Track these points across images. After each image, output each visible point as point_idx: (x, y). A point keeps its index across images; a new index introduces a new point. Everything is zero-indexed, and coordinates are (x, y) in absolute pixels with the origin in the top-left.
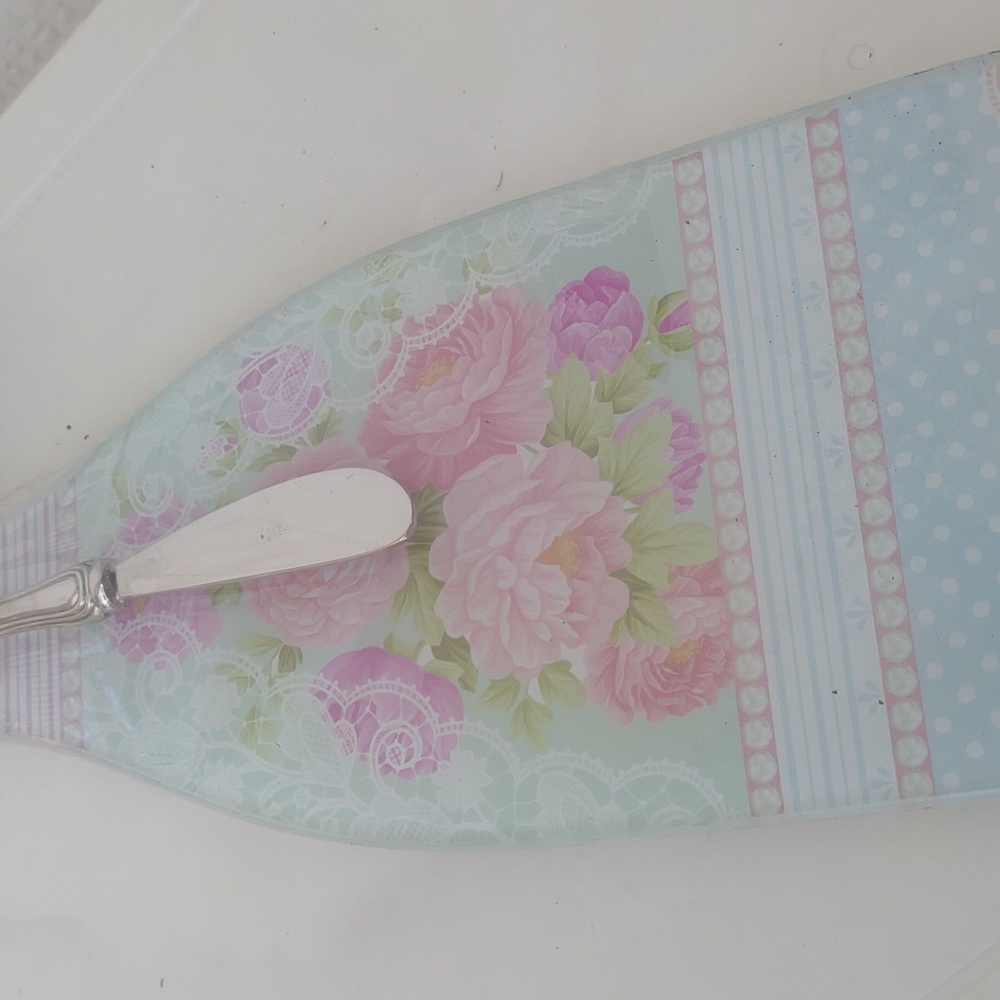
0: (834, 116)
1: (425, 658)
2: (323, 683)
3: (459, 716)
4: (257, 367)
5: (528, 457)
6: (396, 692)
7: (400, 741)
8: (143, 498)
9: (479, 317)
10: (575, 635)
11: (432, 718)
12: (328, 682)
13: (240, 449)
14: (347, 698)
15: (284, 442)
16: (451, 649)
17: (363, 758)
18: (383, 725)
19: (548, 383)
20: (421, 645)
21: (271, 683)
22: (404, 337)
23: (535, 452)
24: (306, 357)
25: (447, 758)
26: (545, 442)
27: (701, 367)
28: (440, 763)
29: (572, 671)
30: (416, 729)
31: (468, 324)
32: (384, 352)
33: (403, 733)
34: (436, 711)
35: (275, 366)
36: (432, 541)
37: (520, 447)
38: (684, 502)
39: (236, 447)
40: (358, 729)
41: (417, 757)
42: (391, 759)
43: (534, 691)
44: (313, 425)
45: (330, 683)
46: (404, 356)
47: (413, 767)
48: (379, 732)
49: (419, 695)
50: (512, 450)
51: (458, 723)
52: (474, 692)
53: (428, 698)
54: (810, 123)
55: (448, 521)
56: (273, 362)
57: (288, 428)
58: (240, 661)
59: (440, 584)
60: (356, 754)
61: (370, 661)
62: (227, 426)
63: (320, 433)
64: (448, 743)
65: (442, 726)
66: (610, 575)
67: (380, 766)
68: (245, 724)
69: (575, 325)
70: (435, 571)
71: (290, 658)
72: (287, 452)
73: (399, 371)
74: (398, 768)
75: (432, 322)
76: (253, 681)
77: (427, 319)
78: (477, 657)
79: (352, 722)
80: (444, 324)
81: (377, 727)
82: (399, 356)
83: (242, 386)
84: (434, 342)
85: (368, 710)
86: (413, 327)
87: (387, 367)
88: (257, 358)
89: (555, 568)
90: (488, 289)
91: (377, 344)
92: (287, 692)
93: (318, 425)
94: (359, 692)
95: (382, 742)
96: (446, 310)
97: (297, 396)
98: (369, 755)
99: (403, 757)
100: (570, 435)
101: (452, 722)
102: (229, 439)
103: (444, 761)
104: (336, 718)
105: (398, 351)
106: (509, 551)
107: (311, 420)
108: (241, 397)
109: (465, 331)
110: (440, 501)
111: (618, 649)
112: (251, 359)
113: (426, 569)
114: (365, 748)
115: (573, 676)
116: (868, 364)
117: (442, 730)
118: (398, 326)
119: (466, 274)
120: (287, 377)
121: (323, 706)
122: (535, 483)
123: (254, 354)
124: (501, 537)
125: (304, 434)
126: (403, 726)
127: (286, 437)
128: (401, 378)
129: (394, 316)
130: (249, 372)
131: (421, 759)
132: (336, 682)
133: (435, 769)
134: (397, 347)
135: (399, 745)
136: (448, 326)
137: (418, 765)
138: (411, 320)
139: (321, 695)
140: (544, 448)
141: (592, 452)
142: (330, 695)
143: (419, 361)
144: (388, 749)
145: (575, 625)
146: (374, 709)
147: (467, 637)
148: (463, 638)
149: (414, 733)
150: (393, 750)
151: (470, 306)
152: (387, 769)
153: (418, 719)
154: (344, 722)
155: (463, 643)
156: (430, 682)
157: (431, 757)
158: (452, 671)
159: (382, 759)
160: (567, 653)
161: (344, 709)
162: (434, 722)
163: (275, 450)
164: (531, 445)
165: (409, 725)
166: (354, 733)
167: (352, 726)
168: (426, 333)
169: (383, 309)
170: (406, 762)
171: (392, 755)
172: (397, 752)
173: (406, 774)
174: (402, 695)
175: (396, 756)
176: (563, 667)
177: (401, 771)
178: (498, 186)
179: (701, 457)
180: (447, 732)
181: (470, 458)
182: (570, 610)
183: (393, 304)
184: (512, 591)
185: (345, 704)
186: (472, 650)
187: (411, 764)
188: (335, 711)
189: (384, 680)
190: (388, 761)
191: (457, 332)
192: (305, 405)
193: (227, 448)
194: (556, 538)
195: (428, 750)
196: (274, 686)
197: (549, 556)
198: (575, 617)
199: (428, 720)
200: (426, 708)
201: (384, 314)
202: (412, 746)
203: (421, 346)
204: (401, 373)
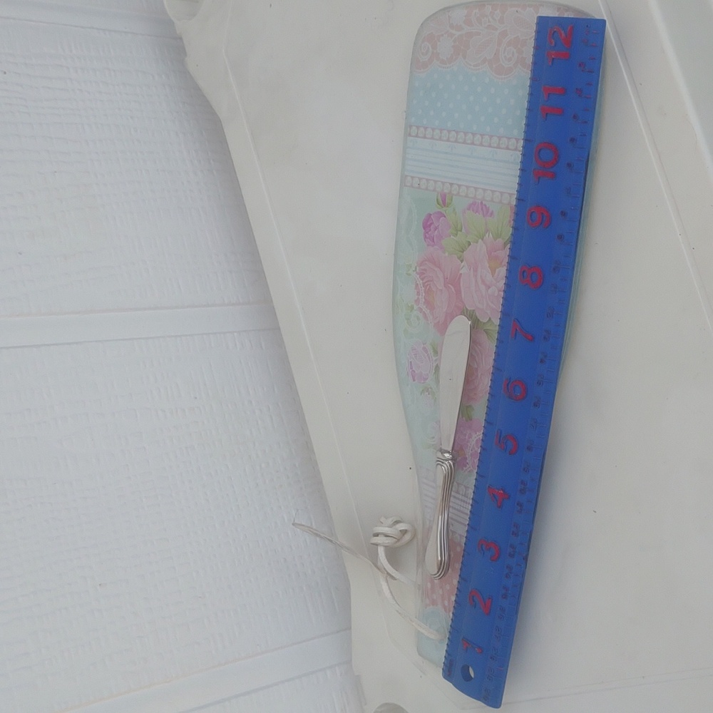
0: (411, 127)
4: (410, 371)
5: (464, 269)
8: (433, 438)
9: (422, 274)
13: (431, 388)
15: (434, 368)
19: (447, 254)
22: (419, 306)
23: (464, 266)
24: (413, 348)
26: (462, 261)
27: (458, 194)
31: (422, 279)
32: (421, 315)
36: (477, 317)
37: (461, 272)
38: (492, 214)
39: (430, 390)
44: (432, 353)
46: (424, 308)
50: (461, 274)
54: (410, 135)
56: (411, 362)
57: (430, 365)
59: (490, 319)
62: (423, 391)
63: (435, 351)
69: (435, 237)
70: (485, 320)
72: (437, 368)
73: (428, 312)
75: (418, 293)
77: (417, 295)
82: (423, 310)
83: (414, 380)
84: (424, 294)
86: (417, 301)
87: (425, 316)
88: (408, 369)
89: (497, 270)
90: (416, 268)
91: (418, 319)
96: (417, 286)
97: (423, 357)
100: (463, 251)
102: (427, 391)
106: (488, 287)
108: (416, 381)
109: (424, 281)
110: (467, 309)
112: (408, 372)
113: (484, 323)
116: (474, 134)
118: (415, 307)
119: (409, 275)
120: (416, 359)
122: (472, 269)
124: (483, 289)
125: (434, 359)
129: (412, 308)
130: (411, 375)
134: (421, 309)
136: (421, 287)
138: (416, 301)
141: (469, 244)
143: (427, 303)
151: (418, 276)
163: (435, 373)
164: (461, 267)
168: (420, 297)
169: (409, 311)
179: (482, 203)
181: (458, 294)
183: (409, 307)
191: (424, 284)
192: (426, 354)
193: (429, 394)
194: (489, 267)
197: (493, 272)
201: (411, 311)
203: (423, 300)
204: (429, 311)
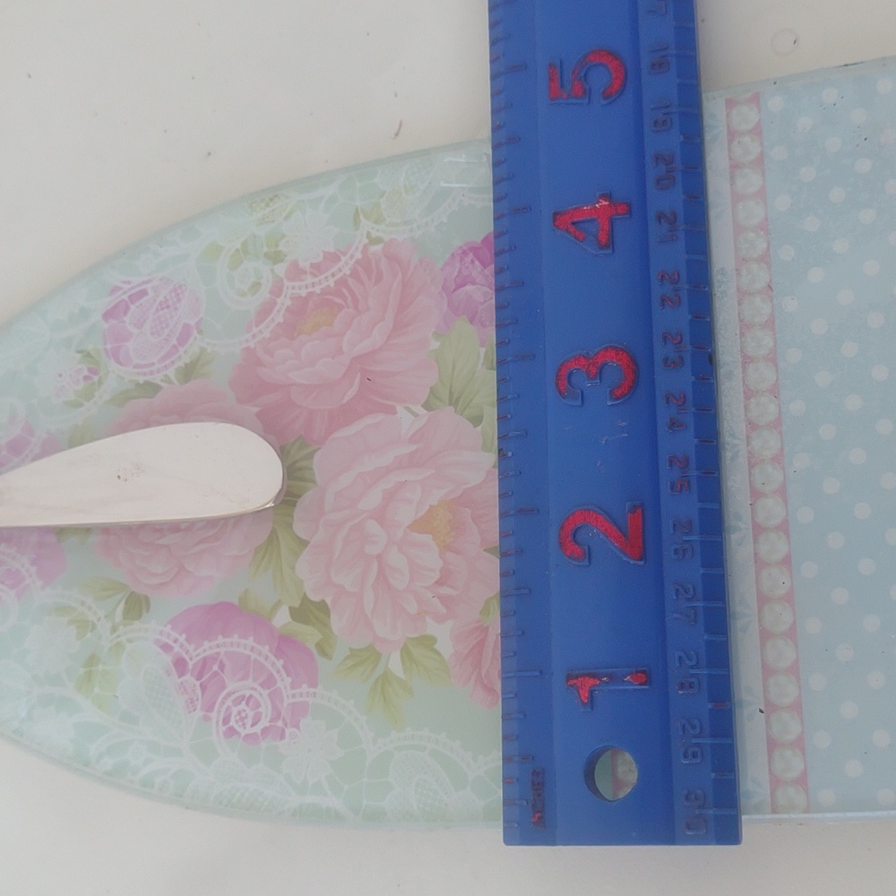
0: (755, 100)
1: (282, 619)
2: (169, 635)
3: (313, 684)
4: (125, 297)
5: (407, 420)
6: (248, 652)
7: (247, 704)
9: (366, 267)
10: (443, 610)
11: (284, 682)
12: (175, 635)
13: (100, 382)
14: (194, 654)
15: (148, 378)
16: (311, 612)
17: (207, 719)
18: (231, 686)
19: (435, 345)
20: (278, 604)
21: (114, 629)
22: (285, 281)
23: (416, 415)
24: (179, 291)
25: (297, 726)
26: (427, 406)
28: (288, 731)
29: (436, 646)
30: (265, 693)
31: (354, 274)
32: (264, 294)
33: (251, 696)
34: (288, 675)
35: (146, 298)
36: (299, 496)
37: (399, 408)
39: (96, 378)
40: (203, 687)
41: (264, 723)
42: (237, 722)
43: (395, 664)
44: (181, 364)
45: (177, 636)
46: (284, 302)
47: (259, 732)
48: (225, 692)
49: (272, 657)
50: (392, 411)
51: (312, 690)
52: (331, 659)
53: (282, 662)
54: (730, 104)
55: (318, 479)
56: (143, 293)
57: (153, 364)
58: (83, 603)
59: (304, 543)
60: (199, 713)
61: (222, 616)
62: (88, 355)
63: (188, 373)
64: (299, 710)
65: (294, 691)
66: (485, 550)
67: (224, 728)
68: (82, 671)
69: (469, 288)
70: (300, 529)
71: (137, 606)
72: (151, 389)
73: (278, 317)
74: (243, 732)
75: (317, 269)
76: (94, 627)
77: (312, 265)
78: (337, 623)
79: (198, 679)
80: (330, 273)
81: (223, 687)
82: (279, 300)
83: (108, 315)
84: (317, 289)
85: (215, 668)
86: (296, 272)
87: (265, 311)
88: (127, 287)
89: (428, 538)
90: (378, 241)
91: (256, 286)
92: (130, 641)
93: (186, 364)
94: (208, 648)
95: (229, 702)
96: (333, 258)
97: (166, 331)
98: (213, 715)
99: (249, 722)
100: (454, 402)
101: (305, 688)
102: (90, 370)
103: (294, 730)
104: (181, 674)
105: (279, 295)
106: (380, 516)
107: (180, 358)
108: (105, 326)
109: (351, 281)
110: (310, 456)
111: (487, 629)
112: (120, 288)
113: (290, 526)
114: (209, 708)
115: (438, 653)
116: (772, 359)
117: (294, 696)
118: (281, 269)
119: (356, 222)
120: (157, 311)
121: (168, 659)
122: (414, 447)
123: (124, 282)
124: (373, 500)
125: (171, 373)
126: (253, 689)
127: (151, 373)
128: (279, 324)
130: (117, 301)
131: (268, 725)
132: (184, 636)
133: (282, 736)
134: (277, 290)
135: (246, 708)
136: (333, 275)
137: (265, 731)
138: (295, 264)
139: (166, 648)
140: (425, 411)
141: (477, 421)
142: (177, 648)
143: (300, 308)
144: (235, 710)
145: (444, 600)
146: (222, 667)
147: (328, 601)
148: (324, 601)
149: (263, 696)
150: (239, 713)
151: (359, 256)
152: (231, 732)
153: (269, 682)
154: (189, 678)
155: (323, 607)
156: (284, 644)
157: (280, 724)
158: (309, 635)
159: (226, 720)
160: (432, 628)
161: (190, 665)
162: (286, 687)
163: (138, 385)
164: (410, 407)
165: (259, 688)
166: (199, 692)
167: (198, 683)
168: (310, 279)
169: (265, 249)
170: (252, 726)
171: (238, 718)
172: (243, 715)
173: (250, 738)
174: (253, 656)
175: (242, 719)
176: (428, 642)
177: (247, 735)
178: (397, 135)
180: (298, 699)
181: (345, 415)
182: (440, 583)
183: (277, 246)
184: (379, 557)
185: (191, 659)
186: (333, 616)
187: (258, 729)
188: (180, 665)
189: (235, 638)
190: (232, 723)
191: (342, 282)
192: (174, 342)
193: (86, 378)
194: (431, 507)
195: (277, 716)
196: (117, 633)
197: (421, 525)
198: (445, 591)
199: (279, 684)
200: (278, 672)
201: (266, 255)
202: (260, 710)
203: (303, 293)
204: (280, 319)
